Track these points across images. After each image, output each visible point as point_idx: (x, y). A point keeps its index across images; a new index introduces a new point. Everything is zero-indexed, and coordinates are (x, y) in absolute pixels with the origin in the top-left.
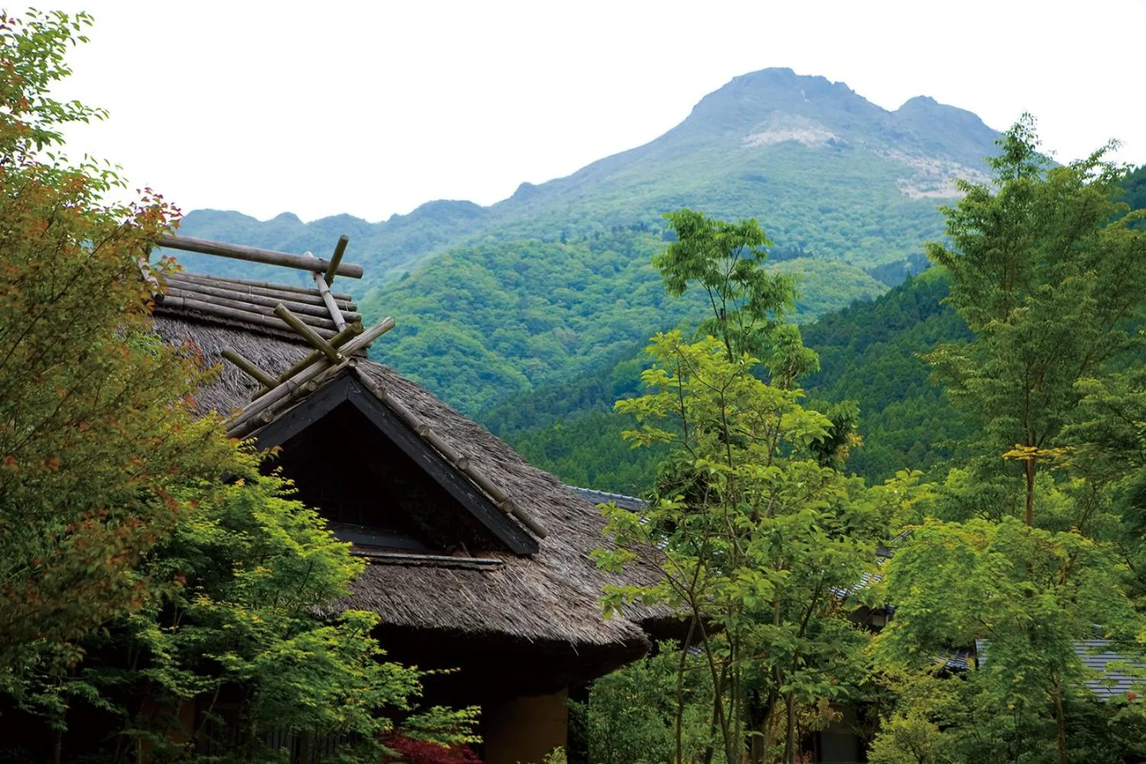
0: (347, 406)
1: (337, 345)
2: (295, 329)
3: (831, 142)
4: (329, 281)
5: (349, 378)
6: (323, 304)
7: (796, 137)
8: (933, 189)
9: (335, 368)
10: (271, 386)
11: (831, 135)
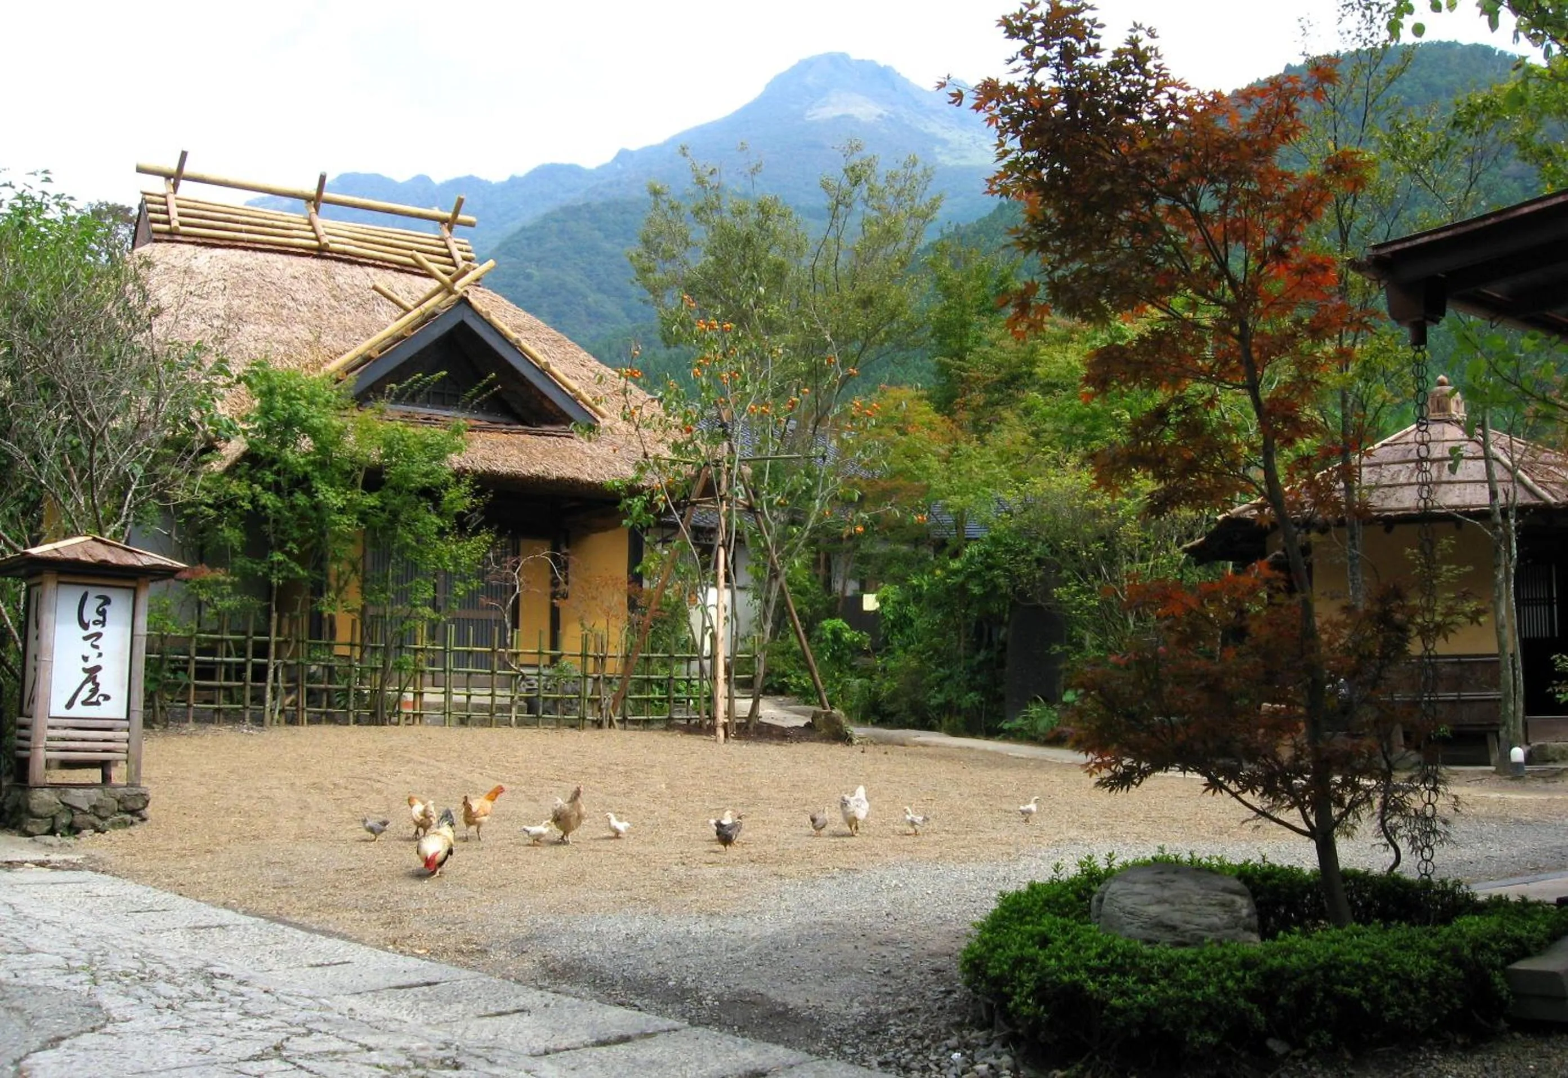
0: (462, 325)
1: (454, 281)
2: (420, 266)
3: (881, 116)
4: (450, 229)
5: (463, 305)
6: (446, 247)
7: (852, 111)
8: (962, 157)
9: (453, 297)
10: (408, 311)
11: (880, 111)
